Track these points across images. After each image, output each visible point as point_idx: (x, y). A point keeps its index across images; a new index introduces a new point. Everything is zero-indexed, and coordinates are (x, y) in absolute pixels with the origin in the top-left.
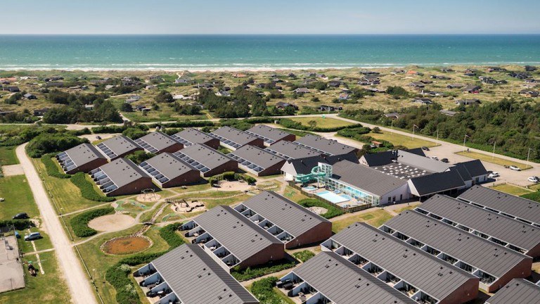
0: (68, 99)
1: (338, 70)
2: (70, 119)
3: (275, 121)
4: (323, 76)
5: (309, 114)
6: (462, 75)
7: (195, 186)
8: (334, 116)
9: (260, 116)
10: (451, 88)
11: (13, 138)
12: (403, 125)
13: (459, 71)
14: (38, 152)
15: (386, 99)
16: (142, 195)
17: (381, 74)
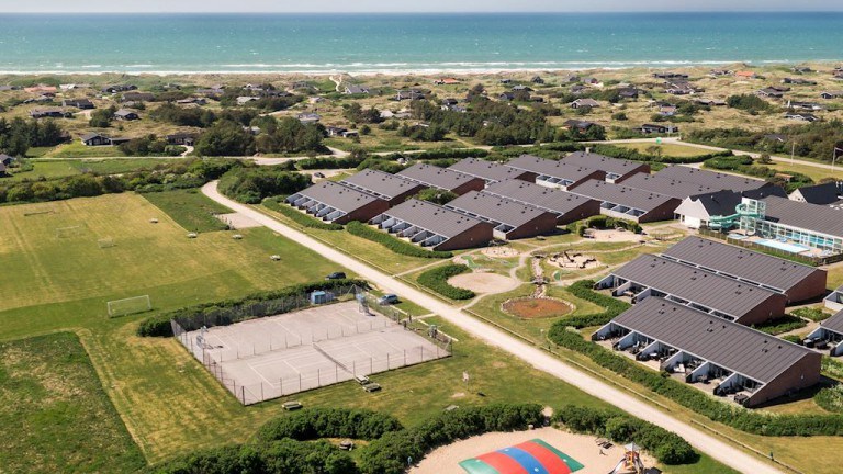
0: (203, 119)
1: (609, 71)
2: (245, 148)
3: (587, 149)
4: (594, 81)
5: (630, 138)
6: (831, 77)
7: (554, 237)
8: (673, 140)
9: (552, 141)
10: (828, 97)
11: (185, 176)
12: (804, 152)
13: (824, 72)
14: (253, 195)
15: (738, 114)
16: (490, 249)
17: (690, 77)
